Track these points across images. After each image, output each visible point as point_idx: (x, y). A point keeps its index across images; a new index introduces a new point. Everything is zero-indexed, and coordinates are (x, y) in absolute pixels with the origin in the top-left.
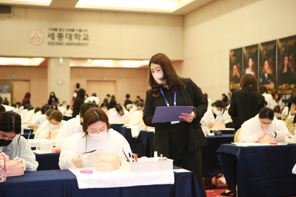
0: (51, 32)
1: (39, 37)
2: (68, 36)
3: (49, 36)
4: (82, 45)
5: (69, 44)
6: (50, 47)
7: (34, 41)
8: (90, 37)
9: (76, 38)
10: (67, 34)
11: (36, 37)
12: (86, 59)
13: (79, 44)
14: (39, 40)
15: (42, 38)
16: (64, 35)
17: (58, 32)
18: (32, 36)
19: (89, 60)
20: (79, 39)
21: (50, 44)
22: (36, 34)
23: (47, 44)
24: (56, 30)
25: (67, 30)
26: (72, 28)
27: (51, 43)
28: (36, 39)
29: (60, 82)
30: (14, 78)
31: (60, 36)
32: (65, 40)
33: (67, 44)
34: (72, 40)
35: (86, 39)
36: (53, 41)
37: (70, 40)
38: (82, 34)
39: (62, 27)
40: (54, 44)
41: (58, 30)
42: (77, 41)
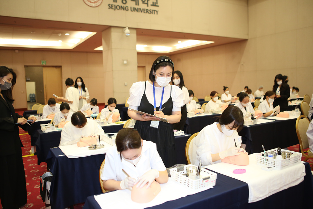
4: (151, 12)
5: (135, 9)
6: (112, 11)
8: (159, 4)
9: (144, 2)
20: (147, 4)
21: (111, 7)
23: (107, 6)
27: (112, 5)
29: (125, 62)
30: (44, 64)
32: (130, 4)
33: (132, 10)
34: (138, 5)
35: (155, 6)
36: (116, 4)
37: (136, 4)
40: (116, 7)
42: (145, 6)
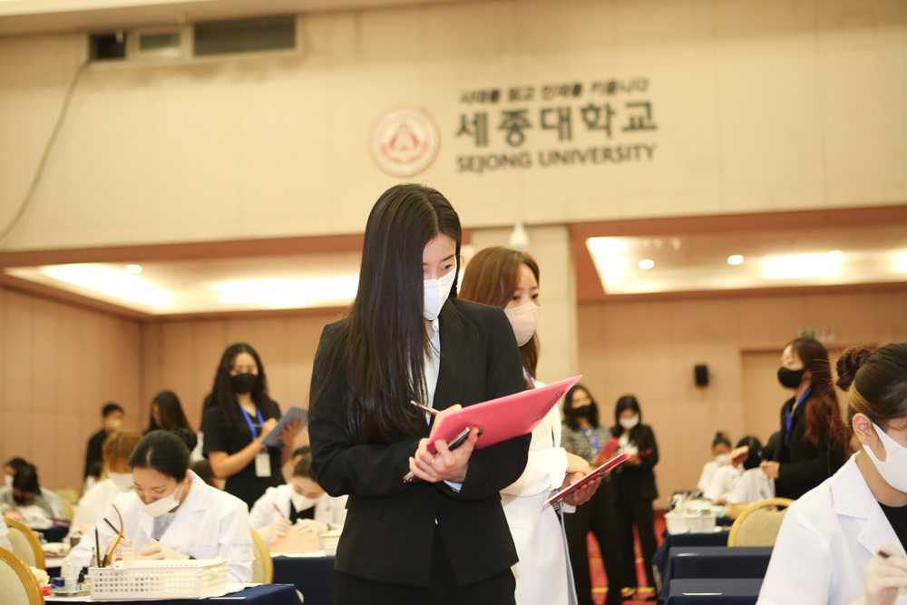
1: (415, 140)
2: (552, 119)
3: (463, 129)
4: (623, 155)
5: (557, 157)
6: (470, 177)
7: (396, 161)
8: (657, 118)
9: (592, 126)
10: (544, 112)
11: (404, 140)
13: (607, 153)
14: (415, 153)
15: (432, 143)
16: (534, 117)
17: (505, 104)
18: (387, 139)
19: (735, 260)
20: (608, 128)
21: (466, 164)
22: (404, 126)
23: (455, 166)
24: (494, 96)
25: (547, 90)
26: (570, 80)
27: (471, 159)
28: (404, 148)
31: (515, 124)
32: (539, 140)
33: (546, 158)
34: (570, 136)
35: (642, 127)
36: (483, 151)
37: (561, 137)
38: (618, 100)
39: (521, 82)
40: (484, 163)
41: (504, 97)
42: (597, 139)
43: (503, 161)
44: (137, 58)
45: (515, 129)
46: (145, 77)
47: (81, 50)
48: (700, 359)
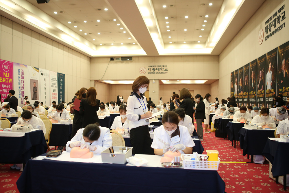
0: (150, 68)
2: (158, 69)
3: (149, 69)
4: (164, 73)
9: (161, 70)
10: (157, 68)
11: (143, 70)
12: (177, 80)
15: (145, 71)
16: (156, 69)
17: (153, 67)
18: (141, 70)
19: (178, 81)
20: (163, 70)
21: (149, 73)
24: (152, 66)
25: (157, 66)
26: (159, 65)
29: (154, 92)
31: (154, 69)
32: (156, 71)
33: (157, 73)
35: (166, 70)
36: (151, 72)
37: (158, 71)
38: (164, 67)
39: (155, 65)
40: (151, 73)
41: (153, 66)
42: (162, 71)
43: (153, 73)
44: (115, 60)
45: (154, 70)
46: (116, 62)
47: (110, 59)
48: (174, 91)
